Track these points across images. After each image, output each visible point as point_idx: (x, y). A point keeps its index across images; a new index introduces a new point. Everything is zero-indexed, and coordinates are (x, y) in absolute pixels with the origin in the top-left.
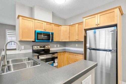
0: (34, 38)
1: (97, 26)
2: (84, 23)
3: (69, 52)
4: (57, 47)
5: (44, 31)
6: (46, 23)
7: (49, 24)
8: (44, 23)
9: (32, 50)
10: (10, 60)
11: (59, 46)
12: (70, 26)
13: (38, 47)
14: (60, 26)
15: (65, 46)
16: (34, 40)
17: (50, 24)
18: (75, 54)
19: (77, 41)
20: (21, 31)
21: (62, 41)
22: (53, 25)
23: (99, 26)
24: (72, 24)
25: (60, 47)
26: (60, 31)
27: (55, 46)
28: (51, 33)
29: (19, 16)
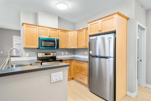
0: (38, 46)
1: (99, 32)
2: (89, 29)
3: (76, 60)
4: (65, 54)
5: (49, 38)
6: (50, 29)
7: (54, 30)
8: (49, 29)
9: (37, 57)
10: (14, 65)
11: (67, 53)
12: (78, 31)
13: (43, 54)
14: (67, 32)
15: (75, 54)
16: (38, 47)
17: (56, 30)
18: (81, 62)
19: (84, 48)
20: (25, 38)
21: (69, 48)
22: (59, 31)
23: (101, 32)
24: (81, 29)
25: (68, 55)
26: (67, 37)
27: (63, 53)
28: (57, 39)
29: (23, 24)
